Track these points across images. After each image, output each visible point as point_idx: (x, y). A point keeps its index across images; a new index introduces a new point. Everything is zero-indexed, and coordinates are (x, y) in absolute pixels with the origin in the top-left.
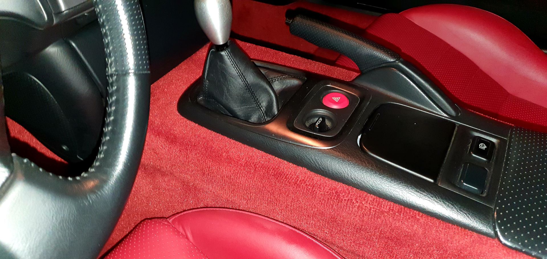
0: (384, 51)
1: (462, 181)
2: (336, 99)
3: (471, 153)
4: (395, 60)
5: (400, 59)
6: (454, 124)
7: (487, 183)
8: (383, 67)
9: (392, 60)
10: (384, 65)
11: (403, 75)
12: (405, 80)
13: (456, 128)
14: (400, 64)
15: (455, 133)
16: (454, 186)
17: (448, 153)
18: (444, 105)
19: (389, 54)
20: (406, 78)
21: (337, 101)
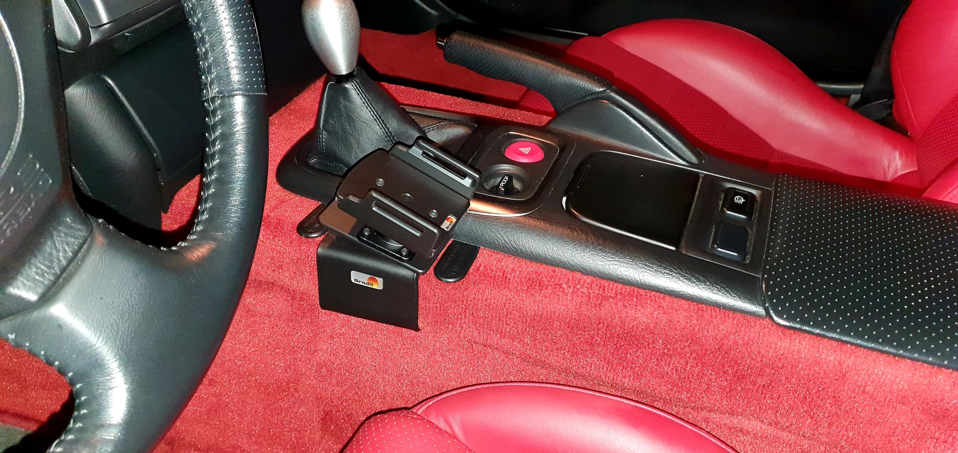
0: (589, 77)
1: (715, 246)
2: (526, 150)
3: (725, 209)
4: (605, 89)
5: (612, 86)
6: (697, 174)
7: (750, 246)
8: (588, 100)
9: (602, 89)
10: (589, 98)
11: (619, 110)
12: (623, 116)
13: (701, 179)
14: (613, 95)
15: (699, 186)
16: (704, 253)
17: (692, 211)
18: (680, 148)
19: (596, 80)
20: (623, 113)
21: (527, 153)
